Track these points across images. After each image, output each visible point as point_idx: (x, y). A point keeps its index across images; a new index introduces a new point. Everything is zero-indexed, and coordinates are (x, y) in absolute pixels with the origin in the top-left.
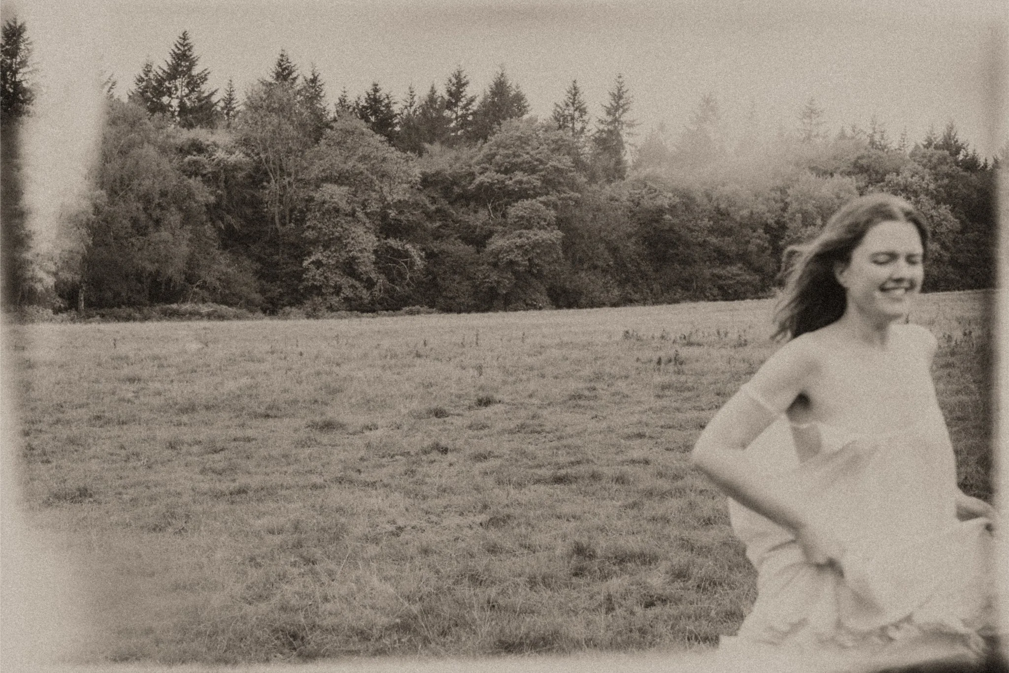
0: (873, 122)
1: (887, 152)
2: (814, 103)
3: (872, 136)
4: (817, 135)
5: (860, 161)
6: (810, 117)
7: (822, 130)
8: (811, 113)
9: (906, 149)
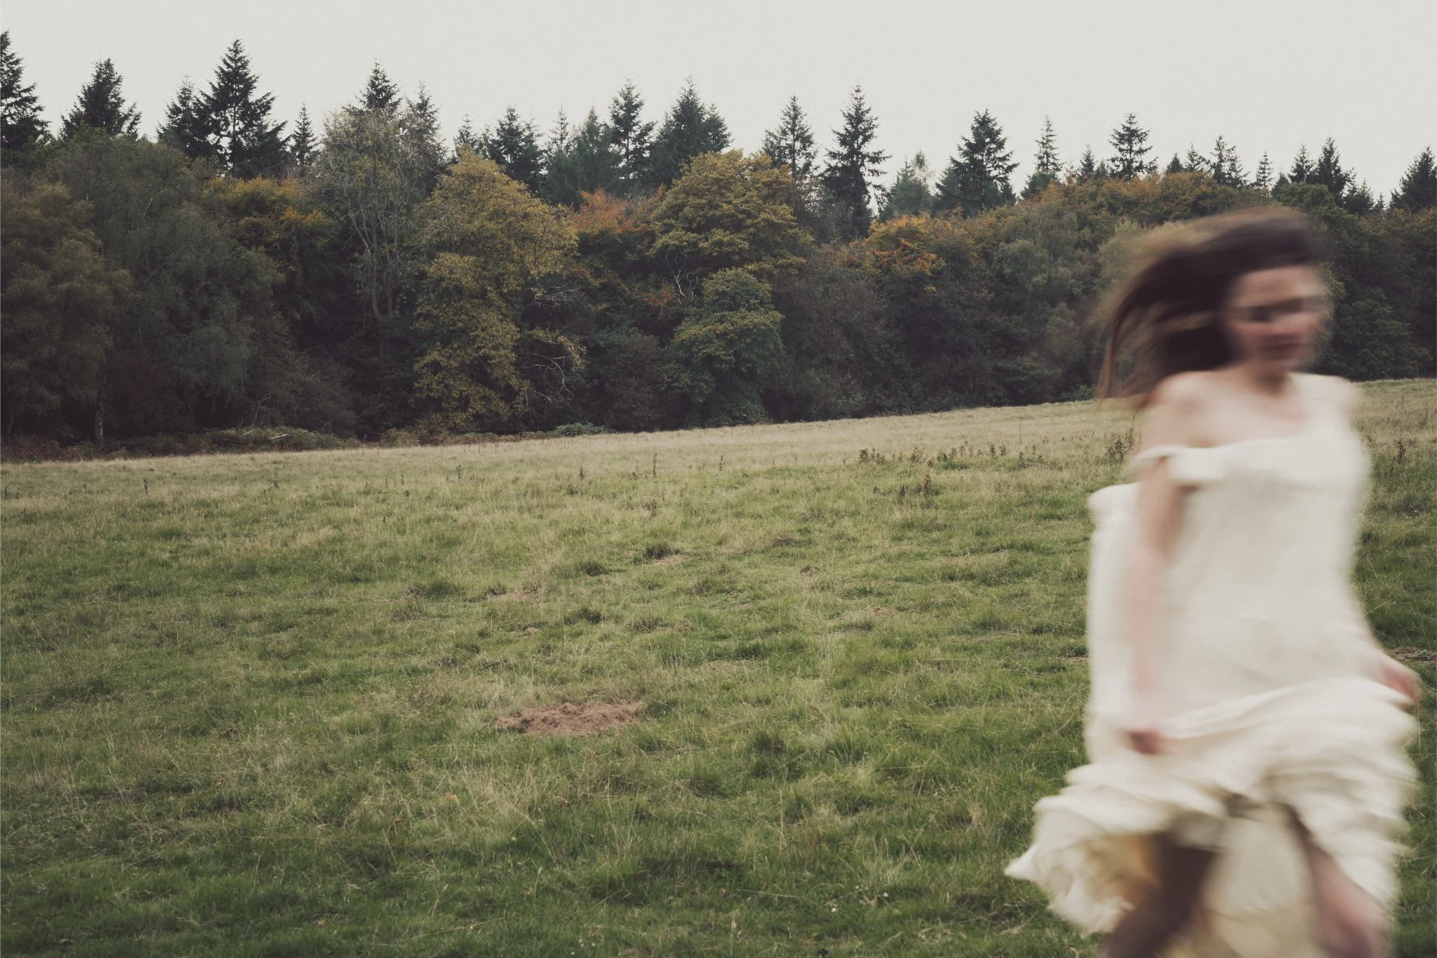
0: (1219, 147)
1: (1240, 188)
2: (1134, 121)
3: (1217, 167)
4: (1140, 167)
5: (1201, 202)
6: (1130, 142)
7: (1146, 159)
8: (1129, 136)
9: (1267, 184)
